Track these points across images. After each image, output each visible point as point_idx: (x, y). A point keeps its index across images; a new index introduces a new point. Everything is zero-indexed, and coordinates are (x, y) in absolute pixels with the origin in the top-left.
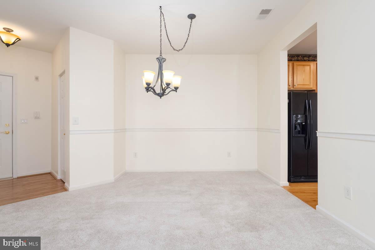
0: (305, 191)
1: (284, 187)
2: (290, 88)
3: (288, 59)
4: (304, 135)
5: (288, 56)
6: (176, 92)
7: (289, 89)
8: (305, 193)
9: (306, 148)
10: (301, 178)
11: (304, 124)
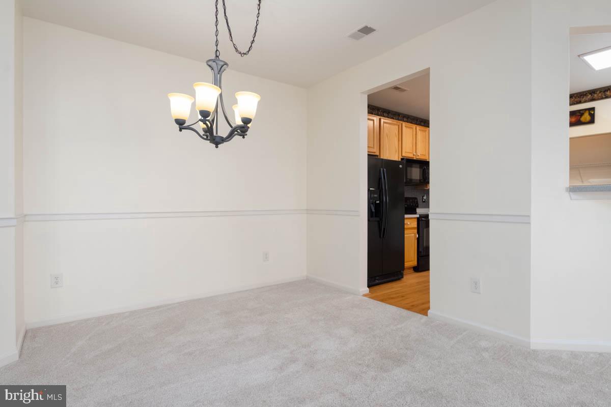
0: (392, 296)
1: (365, 295)
2: (374, 153)
3: (368, 111)
4: (378, 219)
5: (368, 107)
6: (244, 137)
7: (369, 153)
8: (392, 298)
9: (380, 237)
10: (375, 279)
11: (378, 202)
